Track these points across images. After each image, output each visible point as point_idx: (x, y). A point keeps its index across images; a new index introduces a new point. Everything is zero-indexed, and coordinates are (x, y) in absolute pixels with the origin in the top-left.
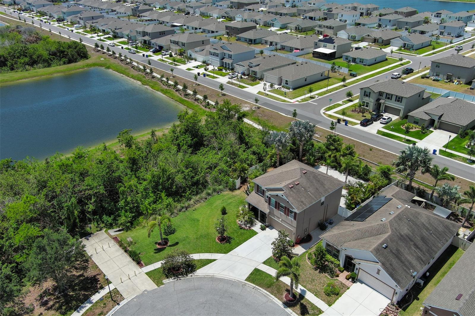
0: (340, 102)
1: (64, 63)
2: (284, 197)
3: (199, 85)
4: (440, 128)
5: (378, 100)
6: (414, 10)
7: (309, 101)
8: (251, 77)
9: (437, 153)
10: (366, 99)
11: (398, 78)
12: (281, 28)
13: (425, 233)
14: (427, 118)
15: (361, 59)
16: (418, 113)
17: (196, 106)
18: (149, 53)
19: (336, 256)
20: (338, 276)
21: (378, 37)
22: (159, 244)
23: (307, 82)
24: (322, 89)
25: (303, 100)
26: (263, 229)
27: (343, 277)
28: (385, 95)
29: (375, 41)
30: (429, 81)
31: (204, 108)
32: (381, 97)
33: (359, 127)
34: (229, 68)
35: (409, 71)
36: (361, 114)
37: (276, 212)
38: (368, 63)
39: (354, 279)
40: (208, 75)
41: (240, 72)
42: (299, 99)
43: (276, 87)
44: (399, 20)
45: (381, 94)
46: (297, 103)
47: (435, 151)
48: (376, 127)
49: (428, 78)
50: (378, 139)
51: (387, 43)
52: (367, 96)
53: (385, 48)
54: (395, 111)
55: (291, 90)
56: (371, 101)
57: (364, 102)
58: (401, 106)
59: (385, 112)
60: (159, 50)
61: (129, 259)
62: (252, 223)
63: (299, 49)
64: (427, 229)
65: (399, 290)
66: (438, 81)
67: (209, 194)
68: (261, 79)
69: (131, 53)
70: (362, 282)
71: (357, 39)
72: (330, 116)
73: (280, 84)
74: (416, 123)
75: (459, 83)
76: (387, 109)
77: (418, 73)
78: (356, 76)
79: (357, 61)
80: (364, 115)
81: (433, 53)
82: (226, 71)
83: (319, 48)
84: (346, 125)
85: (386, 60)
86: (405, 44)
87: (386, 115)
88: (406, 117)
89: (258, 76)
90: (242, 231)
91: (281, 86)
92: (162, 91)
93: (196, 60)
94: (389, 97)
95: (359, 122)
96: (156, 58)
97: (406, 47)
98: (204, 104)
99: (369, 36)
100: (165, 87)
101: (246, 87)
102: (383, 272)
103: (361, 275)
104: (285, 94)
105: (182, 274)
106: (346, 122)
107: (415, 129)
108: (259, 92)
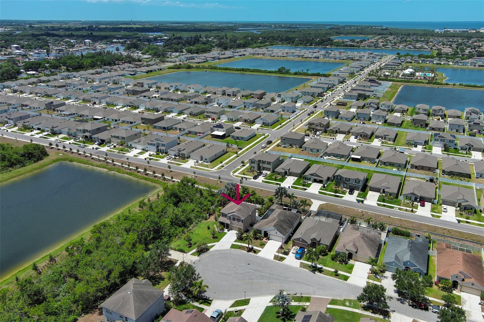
0: (239, 167)
1: (35, 162)
2: (237, 215)
3: (151, 167)
4: (290, 175)
5: (259, 164)
6: (264, 91)
7: (222, 169)
8: (182, 157)
9: (290, 187)
10: (253, 165)
11: (265, 147)
12: (178, 114)
13: (289, 218)
14: (283, 171)
15: (241, 137)
16: (279, 169)
17: (157, 180)
18: (95, 146)
19: (261, 233)
20: (263, 240)
21: (247, 119)
22: (188, 245)
23: (216, 157)
24: (226, 160)
25: (219, 168)
26: (228, 231)
27: (264, 239)
28: (261, 161)
29: (245, 121)
30: (281, 148)
31: (163, 181)
32: (260, 163)
33: (252, 180)
34: (163, 152)
35: (270, 143)
36: (252, 173)
37: (234, 222)
38: (247, 139)
39: (269, 239)
40: (152, 159)
41: (173, 154)
42: (216, 168)
43: (200, 162)
44: (257, 103)
45: (259, 161)
46: (216, 171)
47: (289, 187)
48: (261, 179)
49: (280, 146)
50: (263, 185)
51: (253, 122)
52: (253, 163)
53: (253, 126)
54: (268, 169)
55: (209, 163)
56: (255, 165)
57: (252, 166)
58: (270, 166)
59: (263, 170)
60: (102, 143)
61: (179, 253)
62: (223, 230)
63: (201, 133)
64: (290, 217)
65: (284, 237)
66: (285, 147)
67: (197, 223)
68: (189, 157)
69: (82, 147)
70: (271, 240)
71: (234, 120)
72: (237, 176)
73: (201, 160)
74: (279, 174)
75: (296, 148)
76: (264, 169)
77: (275, 143)
78: (242, 149)
79: (240, 138)
80: (254, 173)
81: (281, 127)
82: (162, 154)
83: (214, 131)
84: (246, 180)
85: (256, 135)
86: (264, 122)
87: (264, 172)
88: (273, 171)
89: (186, 156)
90: (220, 233)
91: (202, 161)
92: (127, 173)
93: (136, 149)
94: (264, 162)
95: (252, 177)
96: (105, 149)
97: (265, 124)
98: (162, 179)
99: (241, 118)
100: (129, 171)
101: (182, 165)
102: (278, 232)
103: (271, 237)
104: (207, 166)
105: (205, 252)
106: (246, 179)
107: (279, 177)
108: (191, 166)
